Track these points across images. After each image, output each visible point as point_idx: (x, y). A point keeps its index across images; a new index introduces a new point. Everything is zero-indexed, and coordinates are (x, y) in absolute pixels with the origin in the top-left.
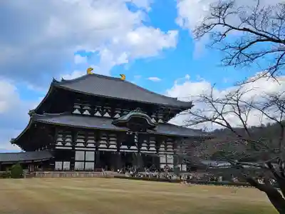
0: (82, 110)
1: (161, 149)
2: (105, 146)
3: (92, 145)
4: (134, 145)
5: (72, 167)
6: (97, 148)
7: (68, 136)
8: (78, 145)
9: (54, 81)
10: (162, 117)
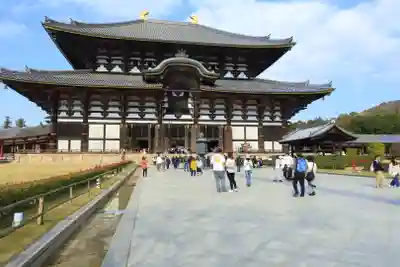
0: (110, 67)
2: (137, 116)
4: (187, 112)
5: (84, 148)
7: (76, 102)
9: (47, 20)
10: (245, 69)
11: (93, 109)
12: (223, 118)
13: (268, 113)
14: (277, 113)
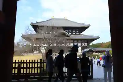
10: (78, 32)
11: (41, 43)
12: (72, 45)
13: (84, 43)
14: (86, 43)
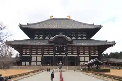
0: (39, 37)
1: (81, 54)
2: (47, 54)
3: (40, 53)
4: (63, 52)
5: (30, 64)
6: (43, 55)
7: (28, 50)
8: (33, 53)
9: (20, 25)
10: (85, 36)
11: (33, 51)
12: (76, 54)
13: (93, 52)
